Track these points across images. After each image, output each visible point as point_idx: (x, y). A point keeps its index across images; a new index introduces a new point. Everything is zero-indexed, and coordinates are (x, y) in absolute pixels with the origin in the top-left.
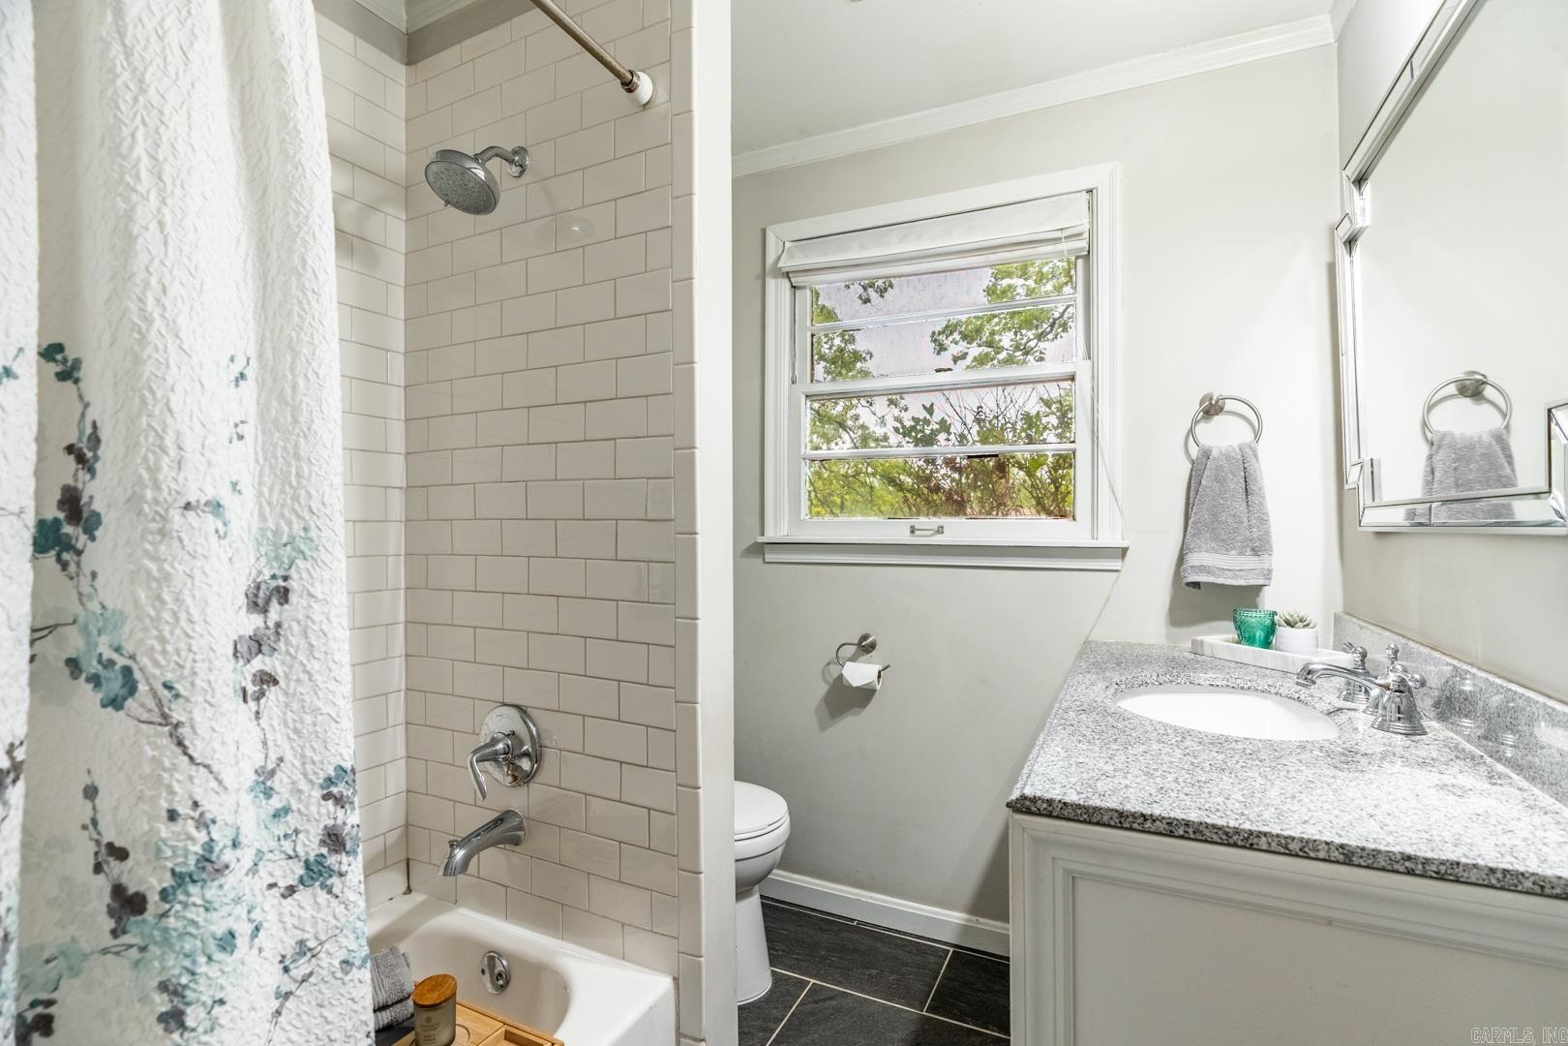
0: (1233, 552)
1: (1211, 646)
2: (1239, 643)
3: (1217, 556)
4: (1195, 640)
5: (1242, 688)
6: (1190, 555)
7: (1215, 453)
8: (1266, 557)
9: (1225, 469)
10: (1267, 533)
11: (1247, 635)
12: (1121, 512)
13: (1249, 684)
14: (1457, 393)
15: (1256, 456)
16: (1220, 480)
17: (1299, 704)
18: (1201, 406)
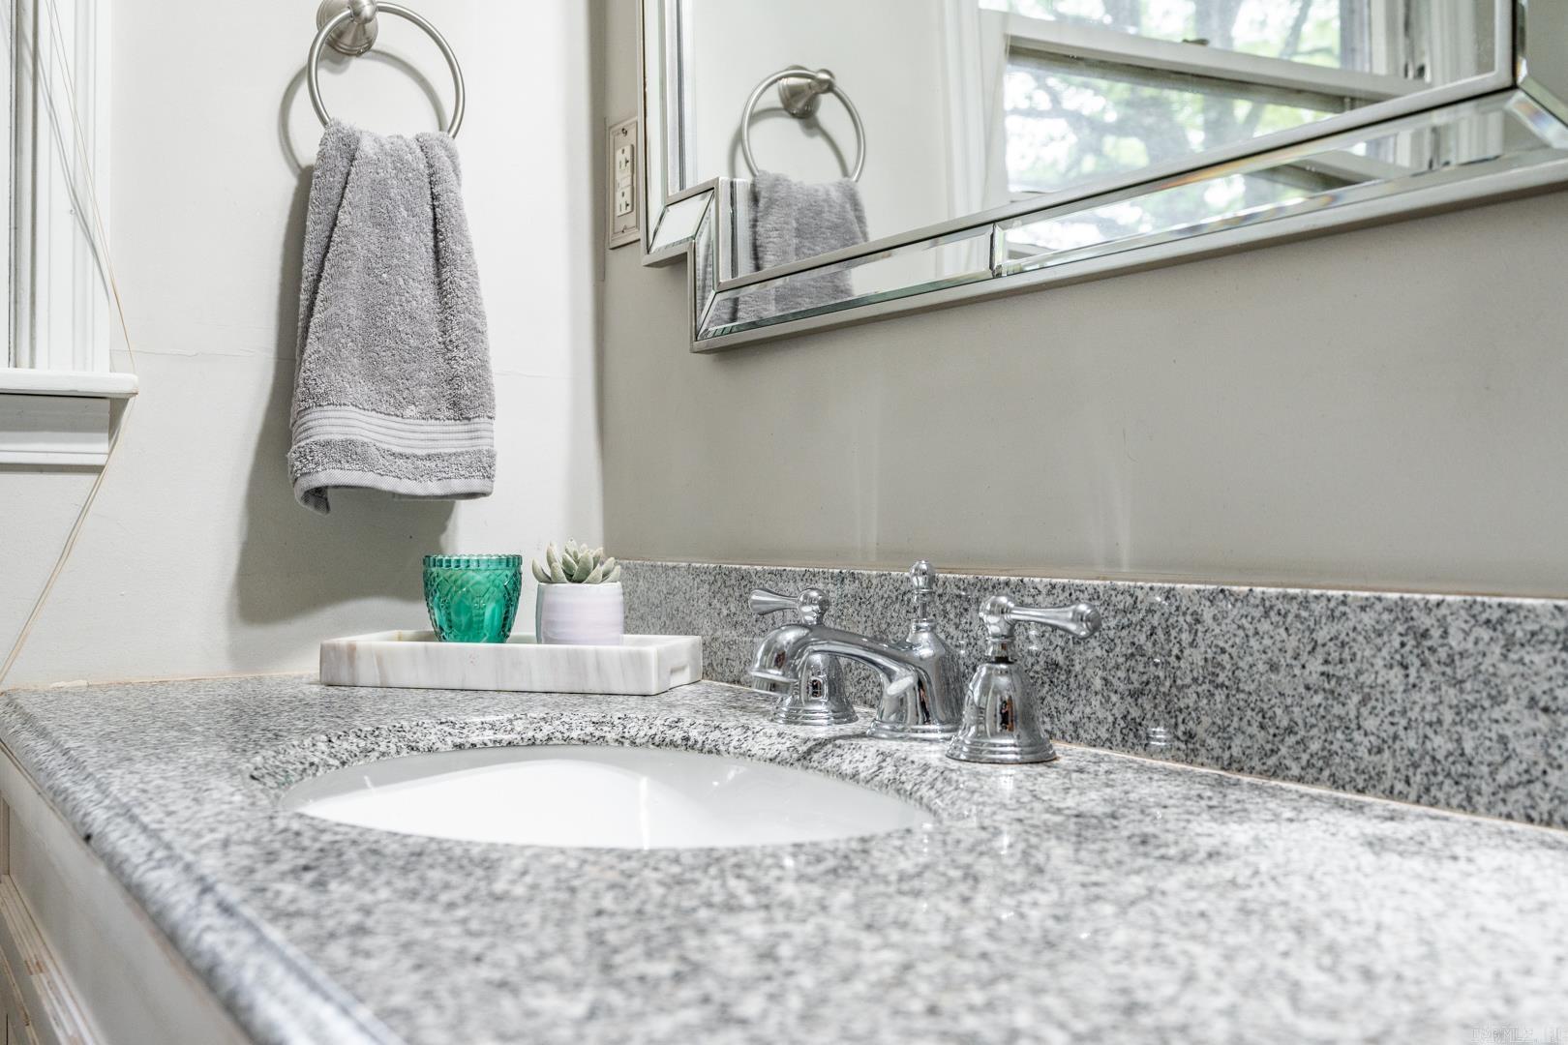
0: (411, 410)
1: (380, 658)
2: (439, 635)
3: (376, 419)
4: (334, 648)
5: (532, 743)
6: (316, 413)
7: (367, 148)
8: (481, 423)
9: (393, 193)
10: (484, 365)
11: (464, 620)
12: (113, 294)
13: (547, 729)
14: (780, 105)
15: (456, 170)
16: (383, 222)
17: (693, 755)
18: (321, 24)
